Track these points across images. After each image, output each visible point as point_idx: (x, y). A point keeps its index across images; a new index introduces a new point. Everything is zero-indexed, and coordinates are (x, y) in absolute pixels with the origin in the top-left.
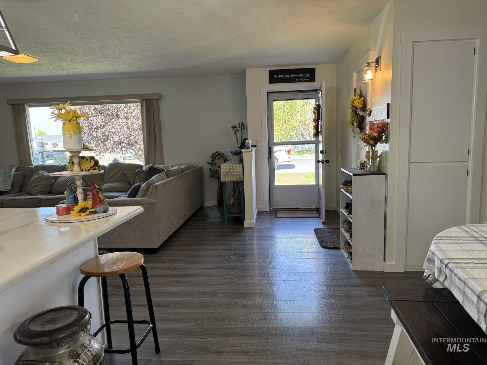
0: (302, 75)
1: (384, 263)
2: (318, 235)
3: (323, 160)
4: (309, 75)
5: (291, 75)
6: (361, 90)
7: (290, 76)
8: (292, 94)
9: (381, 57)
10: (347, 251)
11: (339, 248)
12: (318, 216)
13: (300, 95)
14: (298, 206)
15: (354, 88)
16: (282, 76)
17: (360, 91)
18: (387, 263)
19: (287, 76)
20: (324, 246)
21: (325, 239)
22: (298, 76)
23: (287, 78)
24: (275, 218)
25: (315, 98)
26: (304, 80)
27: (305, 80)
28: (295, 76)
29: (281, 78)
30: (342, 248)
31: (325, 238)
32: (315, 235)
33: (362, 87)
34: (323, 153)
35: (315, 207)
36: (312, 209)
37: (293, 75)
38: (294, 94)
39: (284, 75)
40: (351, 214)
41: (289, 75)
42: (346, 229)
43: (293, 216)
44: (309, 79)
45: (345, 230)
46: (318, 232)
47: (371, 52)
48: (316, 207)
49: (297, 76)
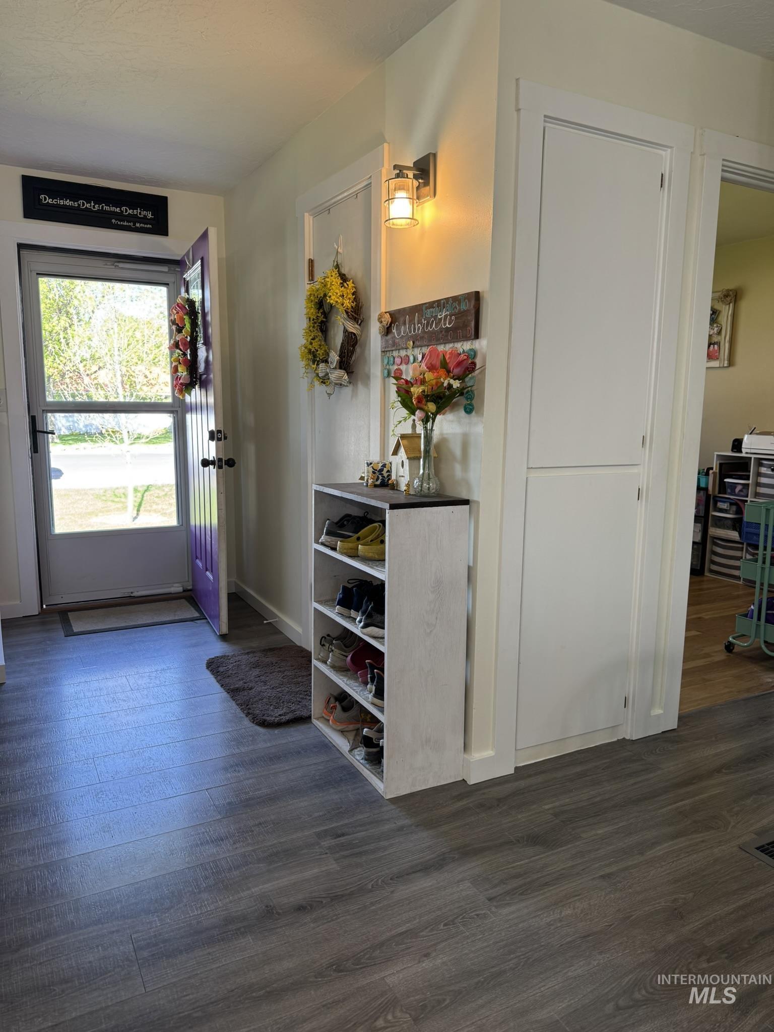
0: (130, 211)
1: (466, 756)
2: (227, 680)
3: (220, 460)
4: (150, 216)
5: (95, 204)
6: (339, 262)
7: (94, 207)
8: (99, 263)
9: (435, 155)
10: (339, 728)
11: (305, 719)
12: (196, 615)
13: (122, 268)
14: (131, 591)
15: (307, 257)
16: (68, 203)
17: (336, 263)
18: (477, 755)
19: (83, 204)
20: (265, 720)
21: (253, 691)
22: (118, 210)
23: (83, 210)
24: (65, 636)
25: (168, 284)
26: (134, 225)
27: (138, 225)
28: (106, 208)
29: (65, 206)
30: (317, 719)
31: (251, 689)
32: (218, 681)
33: (339, 253)
34: (219, 439)
35: (180, 589)
36: (171, 593)
37: (103, 207)
38: (106, 265)
39: (74, 199)
40: (383, 628)
41: (90, 203)
42: (337, 665)
43: (123, 625)
44: (151, 226)
45: (334, 667)
46: (221, 669)
47: (386, 145)
48: (183, 587)
49: (113, 209)
